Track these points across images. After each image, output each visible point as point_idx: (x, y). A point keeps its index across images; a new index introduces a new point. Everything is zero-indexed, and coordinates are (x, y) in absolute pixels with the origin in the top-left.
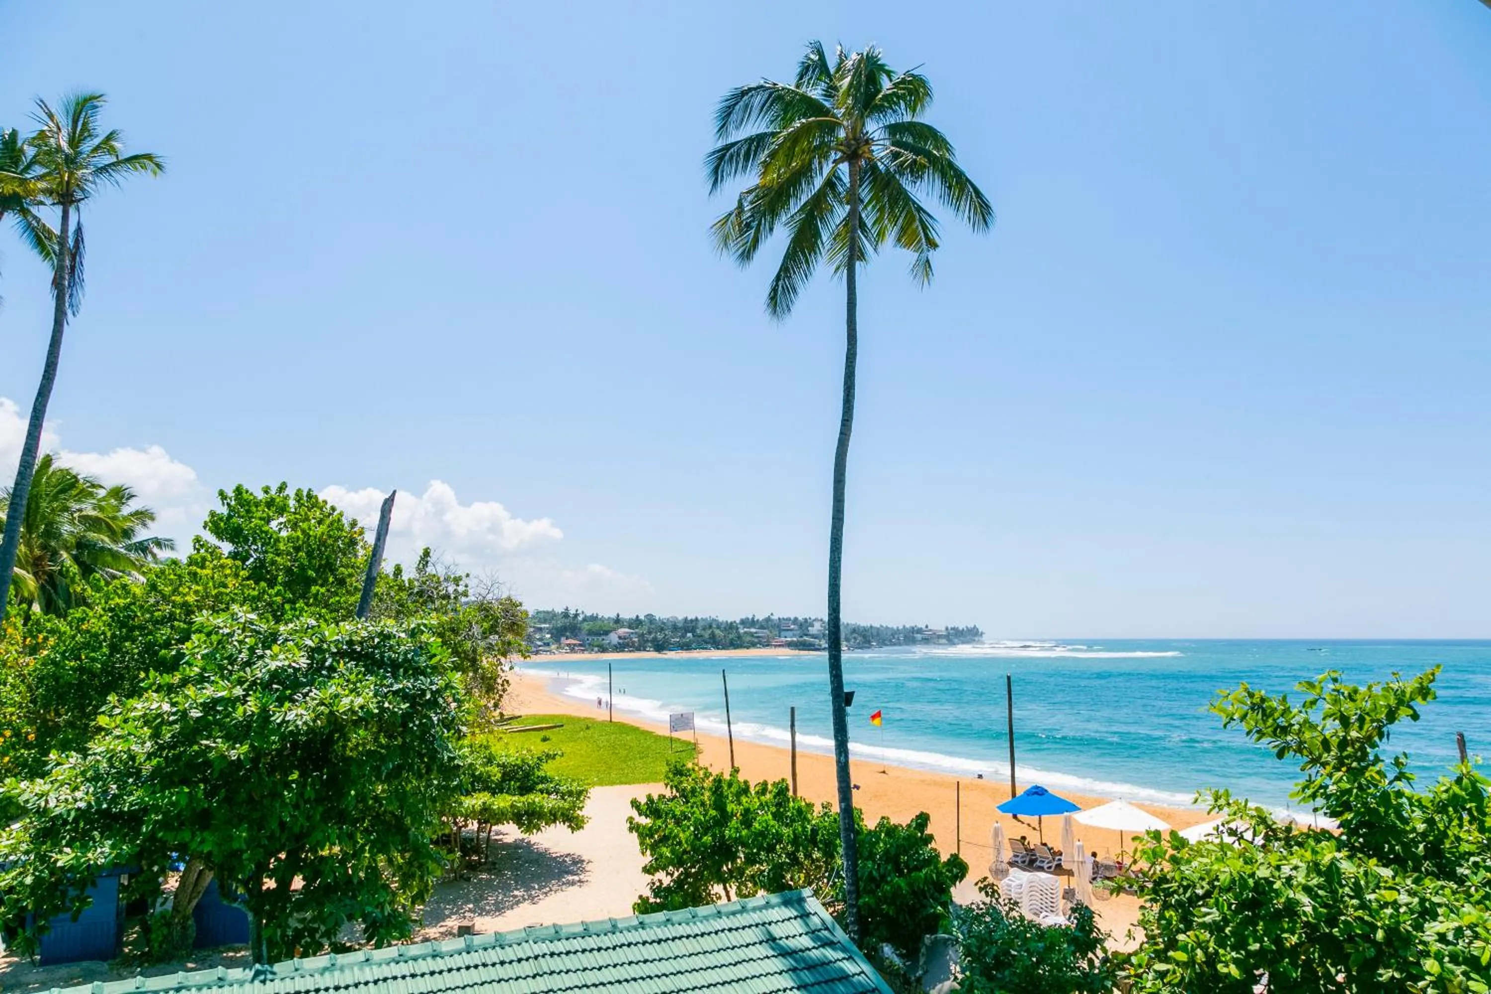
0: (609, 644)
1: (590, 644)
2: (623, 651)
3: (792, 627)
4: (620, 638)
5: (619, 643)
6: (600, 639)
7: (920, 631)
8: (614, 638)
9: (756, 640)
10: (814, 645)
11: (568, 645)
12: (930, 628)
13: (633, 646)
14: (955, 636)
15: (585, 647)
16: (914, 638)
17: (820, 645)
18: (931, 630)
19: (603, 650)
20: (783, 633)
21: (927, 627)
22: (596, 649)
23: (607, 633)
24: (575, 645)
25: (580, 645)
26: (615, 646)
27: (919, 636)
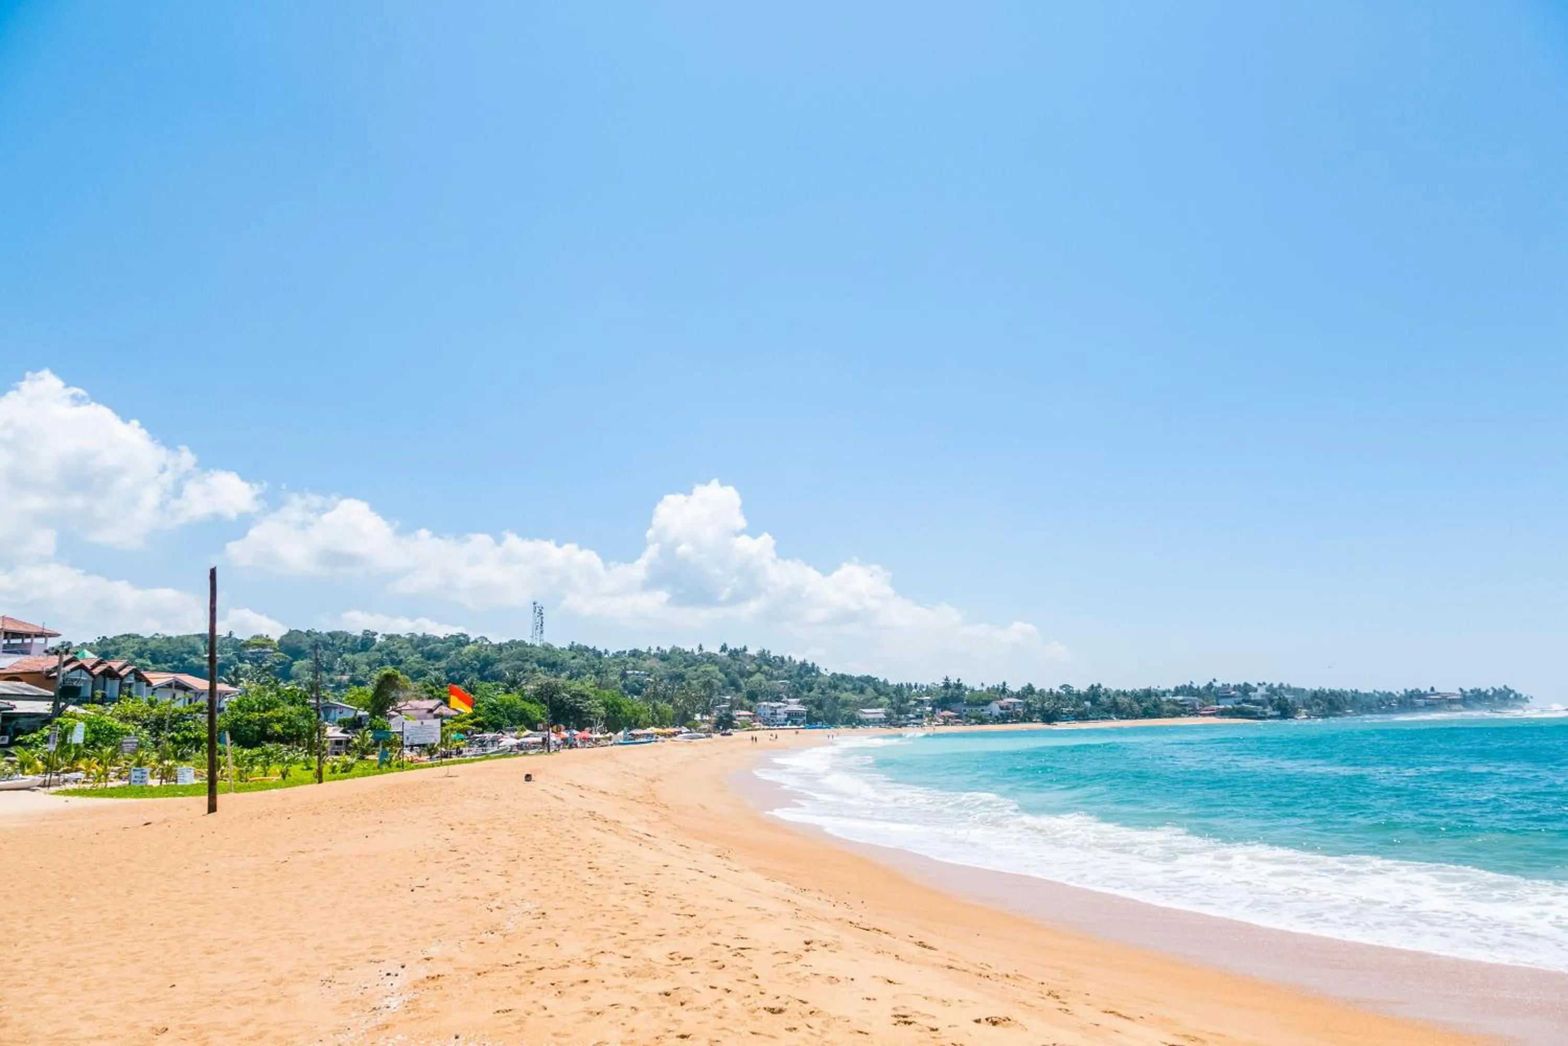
0: (991, 715)
1: (967, 715)
2: (1006, 723)
3: (1233, 693)
4: (1002, 708)
5: (1002, 715)
6: (980, 710)
7: (1421, 695)
8: (995, 708)
9: (1179, 709)
10: (1256, 713)
11: (943, 717)
12: (1436, 690)
13: (1017, 716)
14: (1476, 698)
15: (961, 718)
16: (1413, 703)
17: (1265, 713)
18: (1438, 694)
19: (982, 721)
20: (1221, 701)
21: (1432, 689)
22: (973, 721)
23: (987, 703)
24: (950, 717)
25: (957, 717)
26: (996, 717)
27: (1421, 702)
